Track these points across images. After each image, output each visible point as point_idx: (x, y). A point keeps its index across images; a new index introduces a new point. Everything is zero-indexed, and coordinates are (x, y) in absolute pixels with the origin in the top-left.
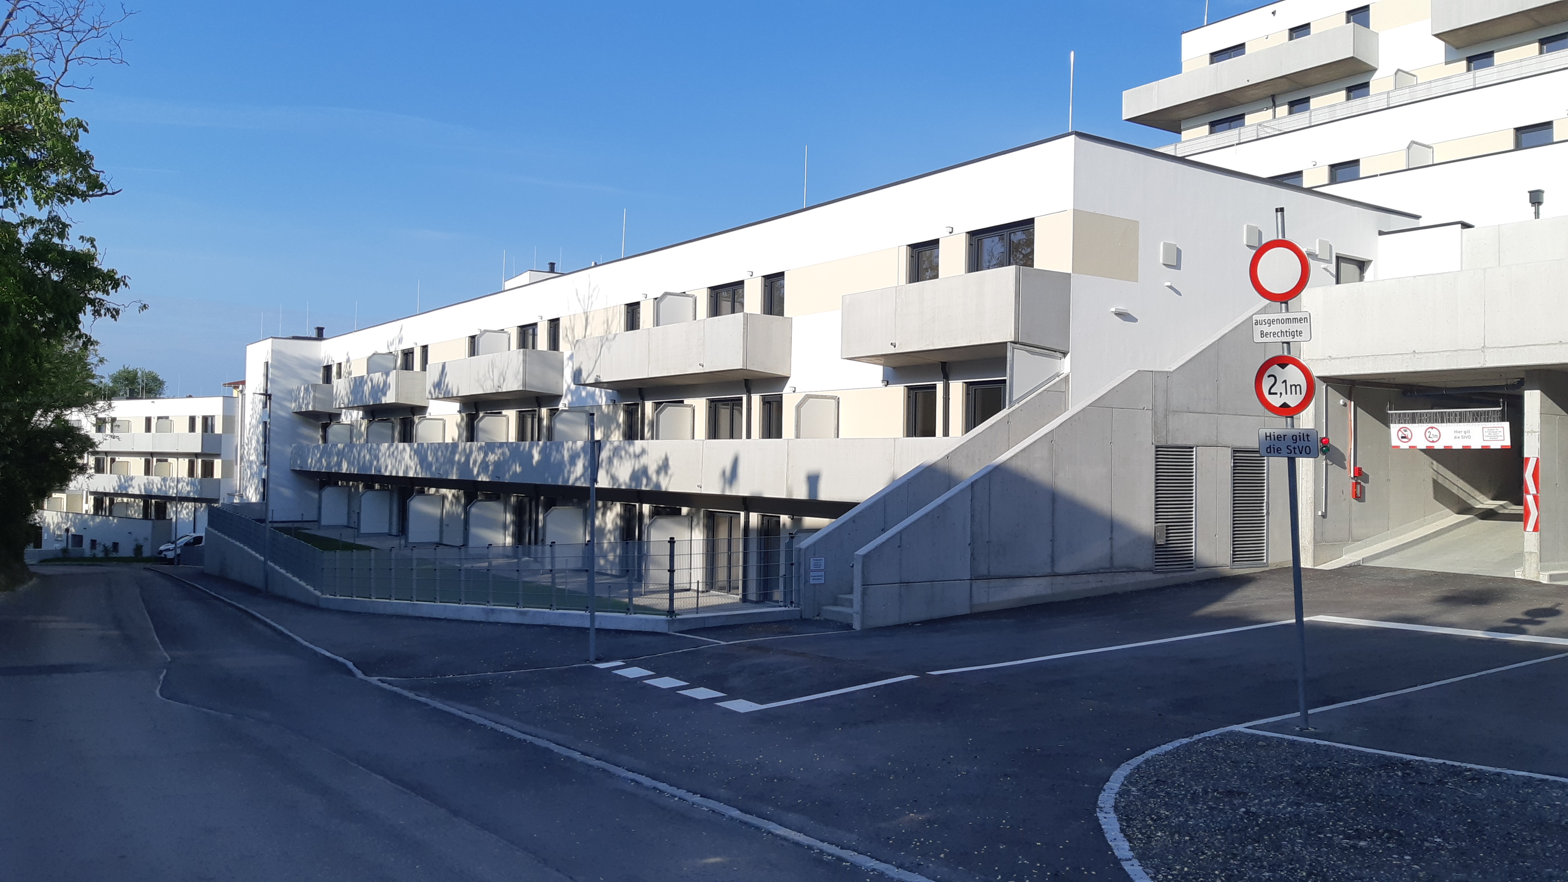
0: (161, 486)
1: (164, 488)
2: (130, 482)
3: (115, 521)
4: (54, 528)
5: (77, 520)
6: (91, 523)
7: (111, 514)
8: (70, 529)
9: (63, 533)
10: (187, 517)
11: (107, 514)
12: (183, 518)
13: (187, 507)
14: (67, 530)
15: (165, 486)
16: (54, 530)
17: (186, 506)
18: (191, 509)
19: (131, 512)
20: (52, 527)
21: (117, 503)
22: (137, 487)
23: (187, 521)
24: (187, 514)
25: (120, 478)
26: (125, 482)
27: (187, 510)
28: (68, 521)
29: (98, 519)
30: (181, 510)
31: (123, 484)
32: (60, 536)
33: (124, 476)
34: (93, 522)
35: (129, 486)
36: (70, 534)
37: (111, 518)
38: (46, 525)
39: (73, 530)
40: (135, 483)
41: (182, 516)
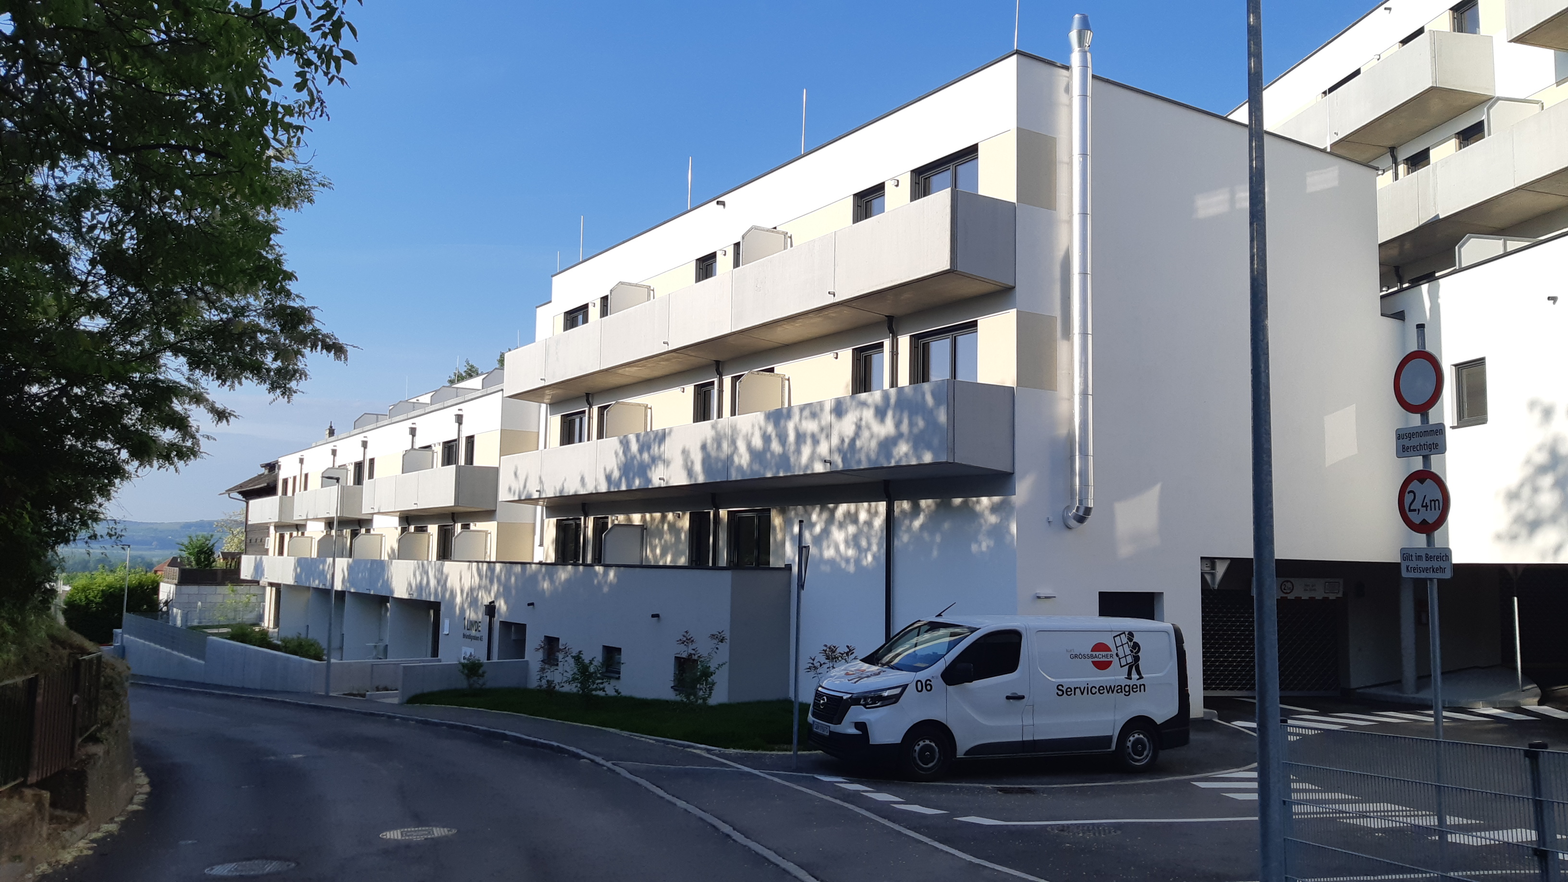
0: (766, 439)
1: (776, 447)
2: (655, 450)
3: (612, 574)
4: (462, 603)
5: (513, 579)
6: (546, 585)
7: (598, 559)
8: (497, 604)
9: (480, 616)
10: (851, 552)
11: (589, 560)
12: (832, 562)
13: (853, 518)
14: (491, 609)
15: (782, 438)
16: (462, 610)
17: (848, 515)
18: (869, 523)
19: (653, 550)
20: (458, 600)
21: (614, 526)
22: (678, 462)
23: (852, 568)
24: (854, 541)
25: (625, 444)
26: (641, 451)
27: (851, 529)
28: (491, 582)
29: (565, 573)
30: (826, 532)
31: (633, 458)
32: (474, 624)
33: (638, 436)
34: (552, 581)
35: (654, 460)
36: (497, 620)
37: (599, 569)
38: (447, 595)
39: (502, 605)
40: (671, 449)
41: (829, 553)
